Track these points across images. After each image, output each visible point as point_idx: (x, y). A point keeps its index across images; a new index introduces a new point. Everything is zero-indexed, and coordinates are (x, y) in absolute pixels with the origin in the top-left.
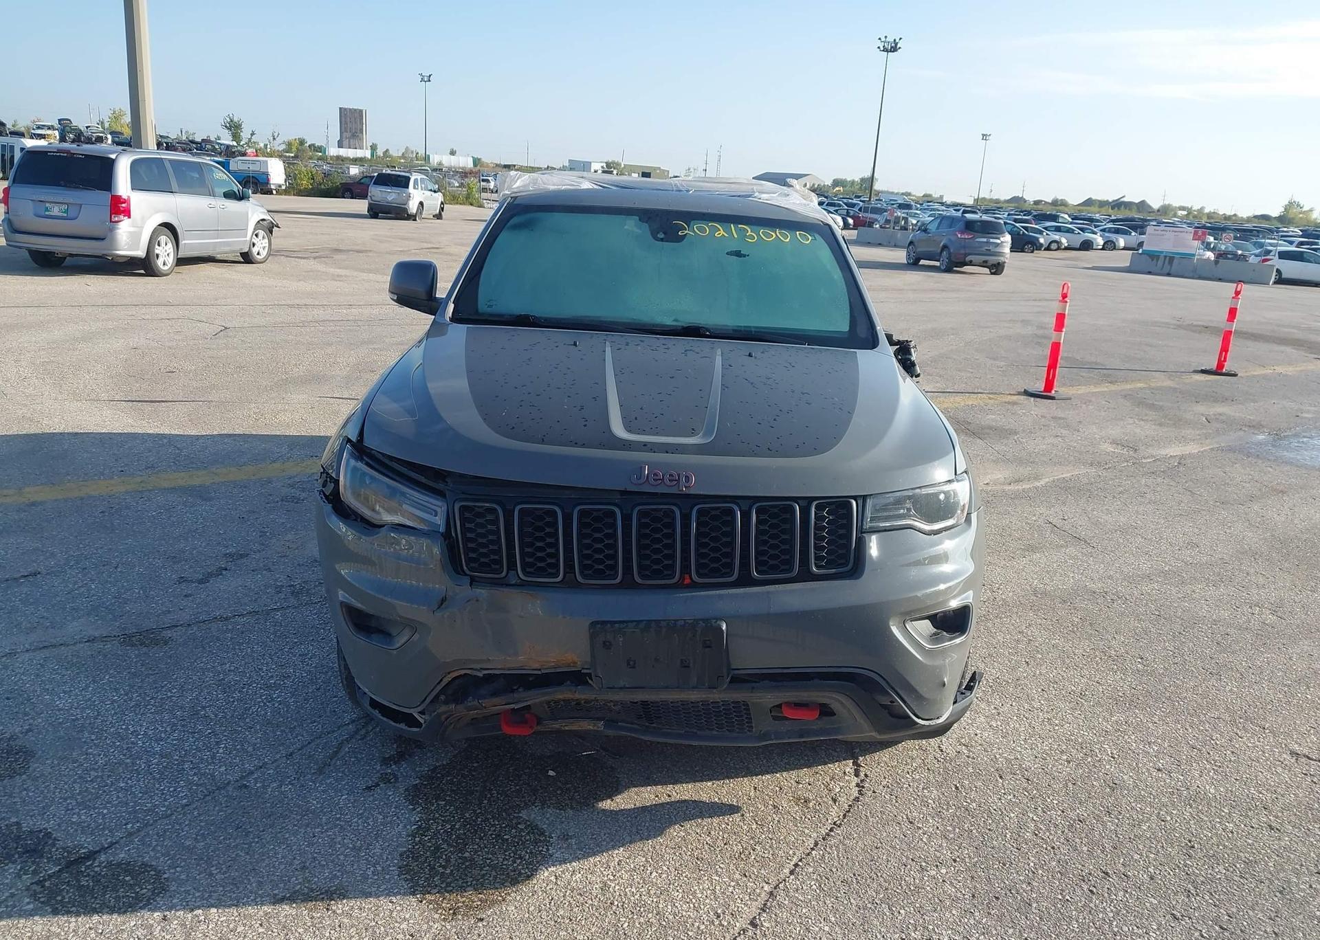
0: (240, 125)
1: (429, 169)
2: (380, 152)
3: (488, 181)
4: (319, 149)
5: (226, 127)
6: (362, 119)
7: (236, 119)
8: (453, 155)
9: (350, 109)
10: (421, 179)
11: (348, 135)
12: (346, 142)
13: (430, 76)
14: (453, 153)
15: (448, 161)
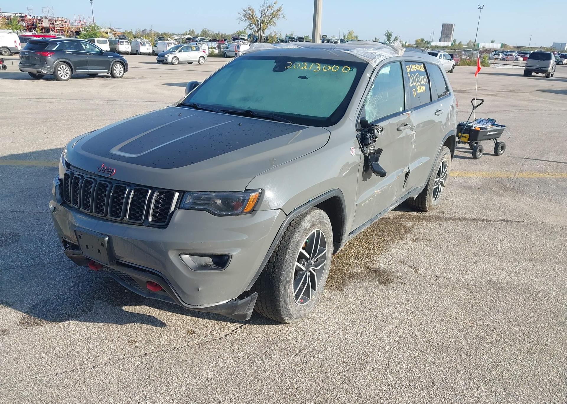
0: (391, 34)
1: (471, 50)
2: (457, 43)
3: (499, 55)
4: (428, 43)
5: (386, 35)
6: (452, 28)
7: (390, 32)
8: (493, 43)
9: (447, 24)
10: (444, 54)
11: (445, 36)
12: (443, 39)
13: (484, 5)
14: (493, 42)
15: (488, 46)
